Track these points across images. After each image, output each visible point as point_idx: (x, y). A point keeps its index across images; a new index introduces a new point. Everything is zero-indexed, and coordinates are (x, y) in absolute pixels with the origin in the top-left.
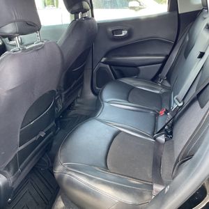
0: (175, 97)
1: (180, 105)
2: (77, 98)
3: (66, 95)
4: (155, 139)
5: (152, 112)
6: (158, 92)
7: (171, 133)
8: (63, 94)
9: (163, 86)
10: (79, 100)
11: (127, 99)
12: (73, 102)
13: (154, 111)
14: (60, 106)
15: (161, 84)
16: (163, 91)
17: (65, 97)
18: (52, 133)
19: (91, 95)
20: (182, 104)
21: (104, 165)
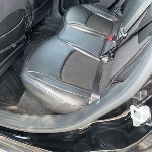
0: (123, 28)
1: (124, 36)
2: (47, 16)
3: (36, 13)
4: (100, 59)
5: (103, 37)
6: (112, 20)
7: (113, 57)
8: (34, 12)
9: (117, 16)
10: (48, 18)
11: (86, 23)
12: (43, 19)
13: (105, 36)
14: (31, 22)
15: (116, 13)
16: (116, 20)
17: (35, 15)
18: (22, 44)
19: (59, 15)
20: (126, 35)
21: (59, 75)
